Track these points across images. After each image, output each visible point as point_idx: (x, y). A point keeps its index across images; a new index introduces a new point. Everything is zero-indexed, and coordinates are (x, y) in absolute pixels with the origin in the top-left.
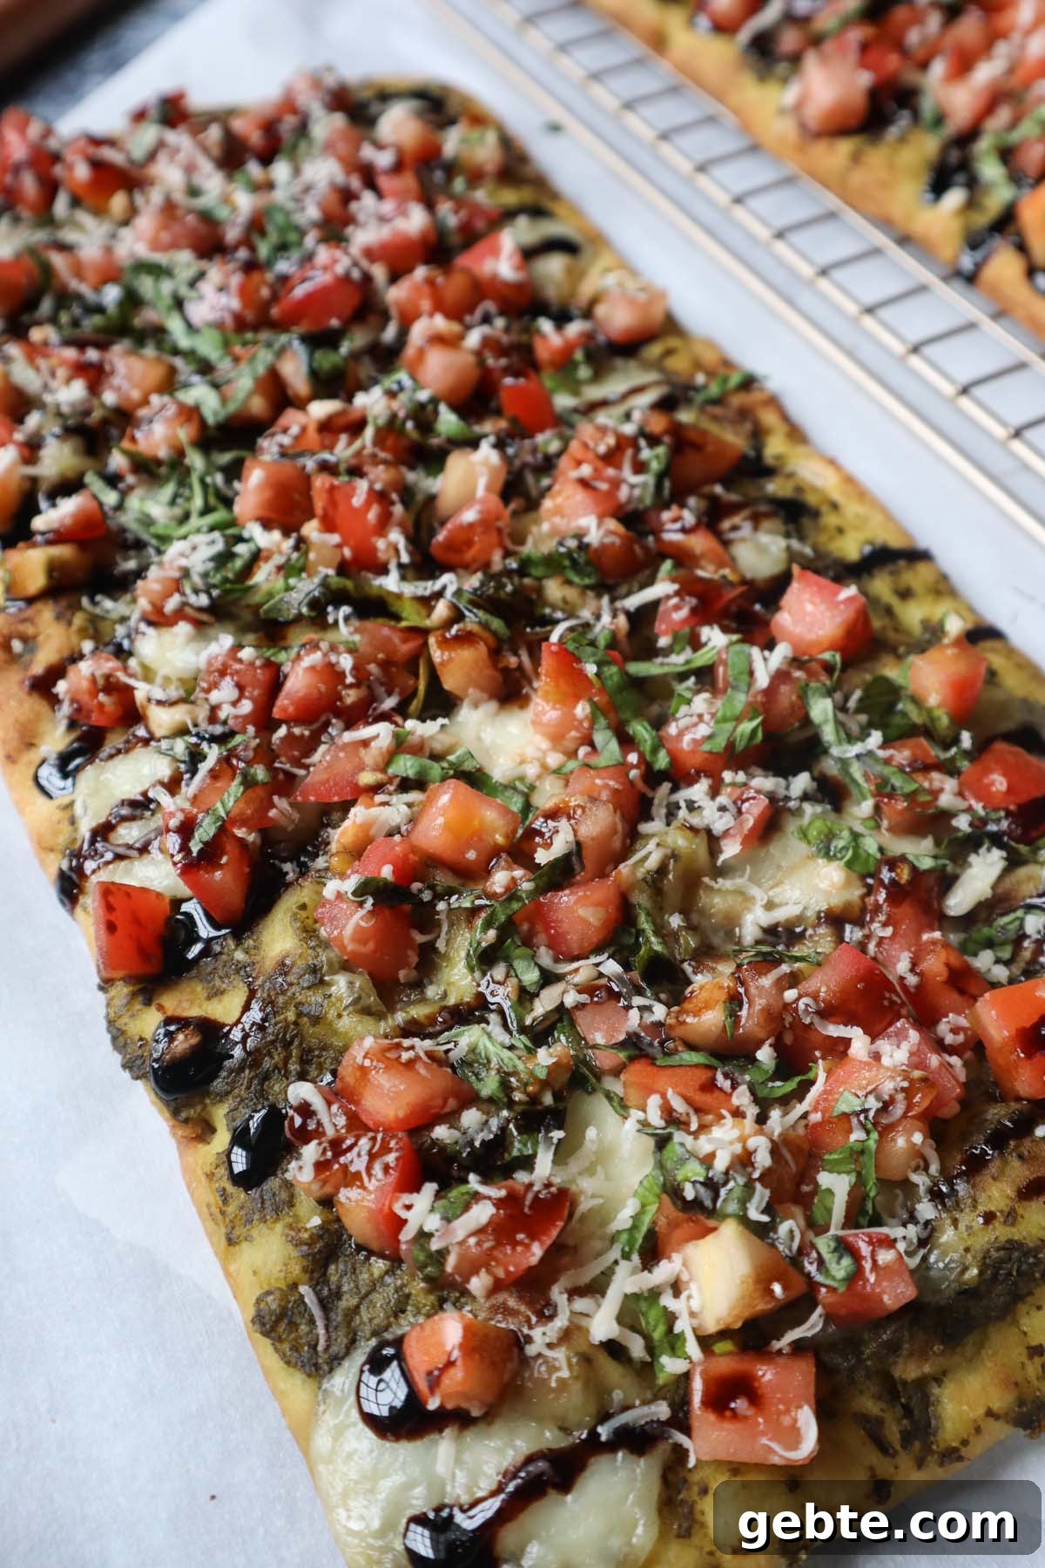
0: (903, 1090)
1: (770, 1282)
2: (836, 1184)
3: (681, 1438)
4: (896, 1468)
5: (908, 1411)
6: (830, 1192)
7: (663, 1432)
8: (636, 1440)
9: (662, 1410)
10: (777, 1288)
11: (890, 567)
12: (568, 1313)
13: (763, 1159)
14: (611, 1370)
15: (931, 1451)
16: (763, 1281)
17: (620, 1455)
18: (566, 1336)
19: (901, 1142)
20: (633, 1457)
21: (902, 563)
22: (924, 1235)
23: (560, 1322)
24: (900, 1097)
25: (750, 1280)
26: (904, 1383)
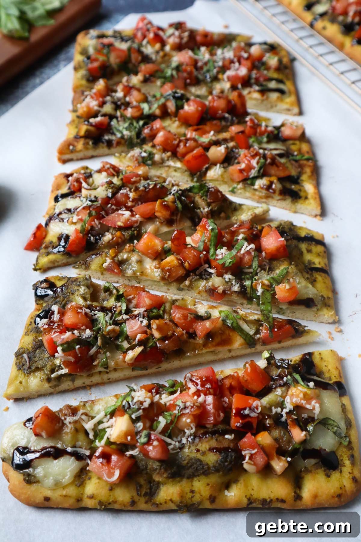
0: (191, 406)
1: (129, 436)
2: (162, 421)
3: (89, 461)
4: (139, 500)
5: (151, 488)
6: (159, 422)
7: (86, 458)
8: (78, 457)
9: (88, 453)
10: (129, 438)
11: (310, 243)
12: (79, 417)
13: (146, 405)
14: (81, 436)
15: (151, 501)
16: (126, 434)
17: (73, 458)
18: (76, 422)
19: (184, 419)
20: (75, 460)
21: (314, 243)
22: (180, 446)
23: (76, 418)
24: (190, 407)
25: (123, 432)
26: (154, 481)
